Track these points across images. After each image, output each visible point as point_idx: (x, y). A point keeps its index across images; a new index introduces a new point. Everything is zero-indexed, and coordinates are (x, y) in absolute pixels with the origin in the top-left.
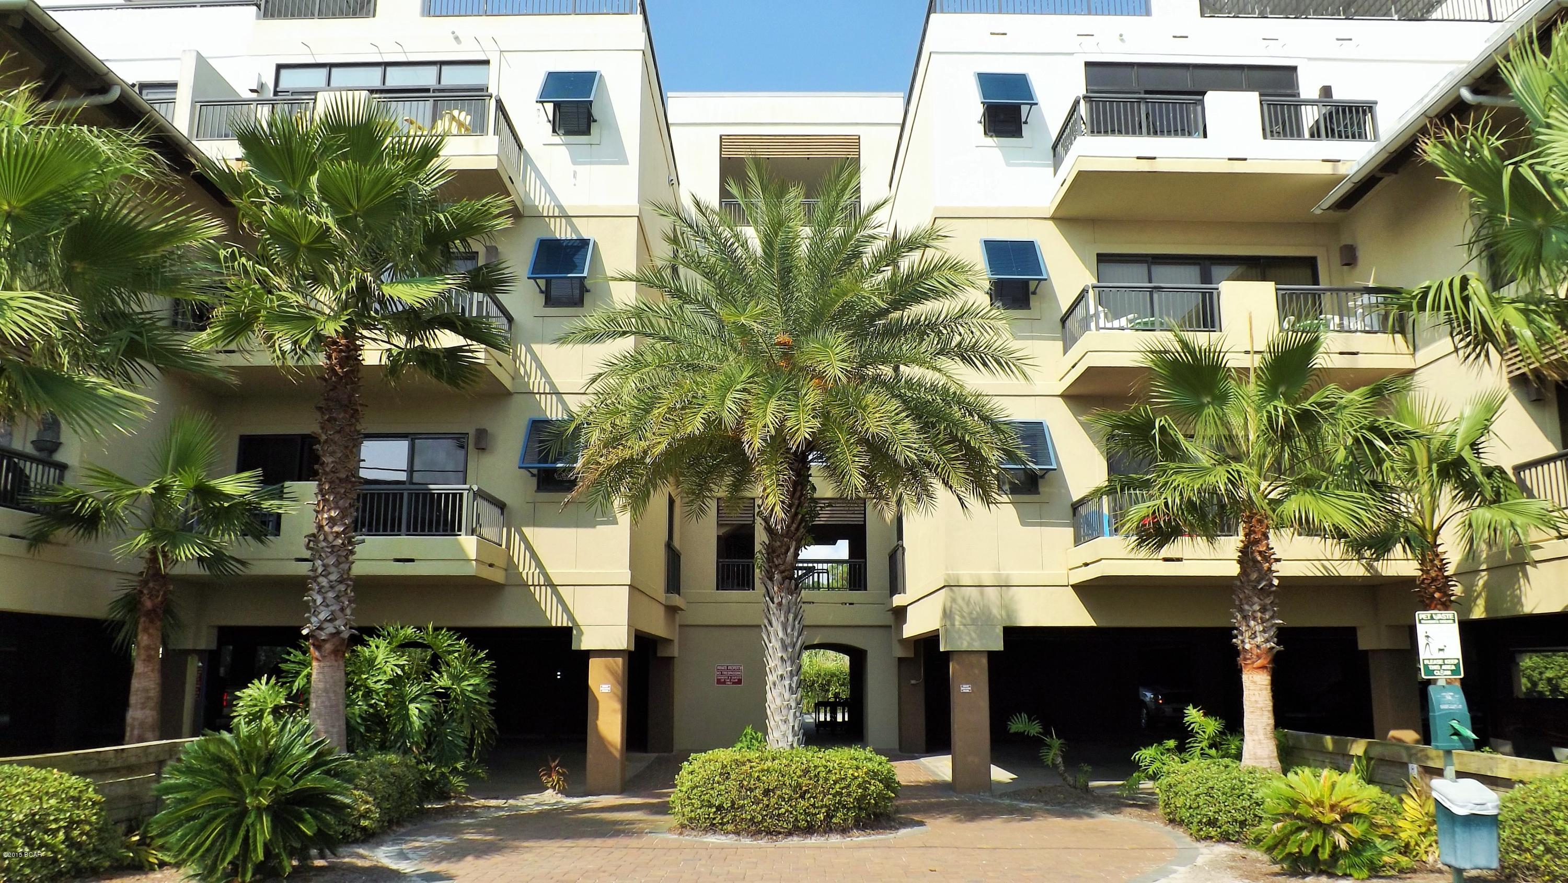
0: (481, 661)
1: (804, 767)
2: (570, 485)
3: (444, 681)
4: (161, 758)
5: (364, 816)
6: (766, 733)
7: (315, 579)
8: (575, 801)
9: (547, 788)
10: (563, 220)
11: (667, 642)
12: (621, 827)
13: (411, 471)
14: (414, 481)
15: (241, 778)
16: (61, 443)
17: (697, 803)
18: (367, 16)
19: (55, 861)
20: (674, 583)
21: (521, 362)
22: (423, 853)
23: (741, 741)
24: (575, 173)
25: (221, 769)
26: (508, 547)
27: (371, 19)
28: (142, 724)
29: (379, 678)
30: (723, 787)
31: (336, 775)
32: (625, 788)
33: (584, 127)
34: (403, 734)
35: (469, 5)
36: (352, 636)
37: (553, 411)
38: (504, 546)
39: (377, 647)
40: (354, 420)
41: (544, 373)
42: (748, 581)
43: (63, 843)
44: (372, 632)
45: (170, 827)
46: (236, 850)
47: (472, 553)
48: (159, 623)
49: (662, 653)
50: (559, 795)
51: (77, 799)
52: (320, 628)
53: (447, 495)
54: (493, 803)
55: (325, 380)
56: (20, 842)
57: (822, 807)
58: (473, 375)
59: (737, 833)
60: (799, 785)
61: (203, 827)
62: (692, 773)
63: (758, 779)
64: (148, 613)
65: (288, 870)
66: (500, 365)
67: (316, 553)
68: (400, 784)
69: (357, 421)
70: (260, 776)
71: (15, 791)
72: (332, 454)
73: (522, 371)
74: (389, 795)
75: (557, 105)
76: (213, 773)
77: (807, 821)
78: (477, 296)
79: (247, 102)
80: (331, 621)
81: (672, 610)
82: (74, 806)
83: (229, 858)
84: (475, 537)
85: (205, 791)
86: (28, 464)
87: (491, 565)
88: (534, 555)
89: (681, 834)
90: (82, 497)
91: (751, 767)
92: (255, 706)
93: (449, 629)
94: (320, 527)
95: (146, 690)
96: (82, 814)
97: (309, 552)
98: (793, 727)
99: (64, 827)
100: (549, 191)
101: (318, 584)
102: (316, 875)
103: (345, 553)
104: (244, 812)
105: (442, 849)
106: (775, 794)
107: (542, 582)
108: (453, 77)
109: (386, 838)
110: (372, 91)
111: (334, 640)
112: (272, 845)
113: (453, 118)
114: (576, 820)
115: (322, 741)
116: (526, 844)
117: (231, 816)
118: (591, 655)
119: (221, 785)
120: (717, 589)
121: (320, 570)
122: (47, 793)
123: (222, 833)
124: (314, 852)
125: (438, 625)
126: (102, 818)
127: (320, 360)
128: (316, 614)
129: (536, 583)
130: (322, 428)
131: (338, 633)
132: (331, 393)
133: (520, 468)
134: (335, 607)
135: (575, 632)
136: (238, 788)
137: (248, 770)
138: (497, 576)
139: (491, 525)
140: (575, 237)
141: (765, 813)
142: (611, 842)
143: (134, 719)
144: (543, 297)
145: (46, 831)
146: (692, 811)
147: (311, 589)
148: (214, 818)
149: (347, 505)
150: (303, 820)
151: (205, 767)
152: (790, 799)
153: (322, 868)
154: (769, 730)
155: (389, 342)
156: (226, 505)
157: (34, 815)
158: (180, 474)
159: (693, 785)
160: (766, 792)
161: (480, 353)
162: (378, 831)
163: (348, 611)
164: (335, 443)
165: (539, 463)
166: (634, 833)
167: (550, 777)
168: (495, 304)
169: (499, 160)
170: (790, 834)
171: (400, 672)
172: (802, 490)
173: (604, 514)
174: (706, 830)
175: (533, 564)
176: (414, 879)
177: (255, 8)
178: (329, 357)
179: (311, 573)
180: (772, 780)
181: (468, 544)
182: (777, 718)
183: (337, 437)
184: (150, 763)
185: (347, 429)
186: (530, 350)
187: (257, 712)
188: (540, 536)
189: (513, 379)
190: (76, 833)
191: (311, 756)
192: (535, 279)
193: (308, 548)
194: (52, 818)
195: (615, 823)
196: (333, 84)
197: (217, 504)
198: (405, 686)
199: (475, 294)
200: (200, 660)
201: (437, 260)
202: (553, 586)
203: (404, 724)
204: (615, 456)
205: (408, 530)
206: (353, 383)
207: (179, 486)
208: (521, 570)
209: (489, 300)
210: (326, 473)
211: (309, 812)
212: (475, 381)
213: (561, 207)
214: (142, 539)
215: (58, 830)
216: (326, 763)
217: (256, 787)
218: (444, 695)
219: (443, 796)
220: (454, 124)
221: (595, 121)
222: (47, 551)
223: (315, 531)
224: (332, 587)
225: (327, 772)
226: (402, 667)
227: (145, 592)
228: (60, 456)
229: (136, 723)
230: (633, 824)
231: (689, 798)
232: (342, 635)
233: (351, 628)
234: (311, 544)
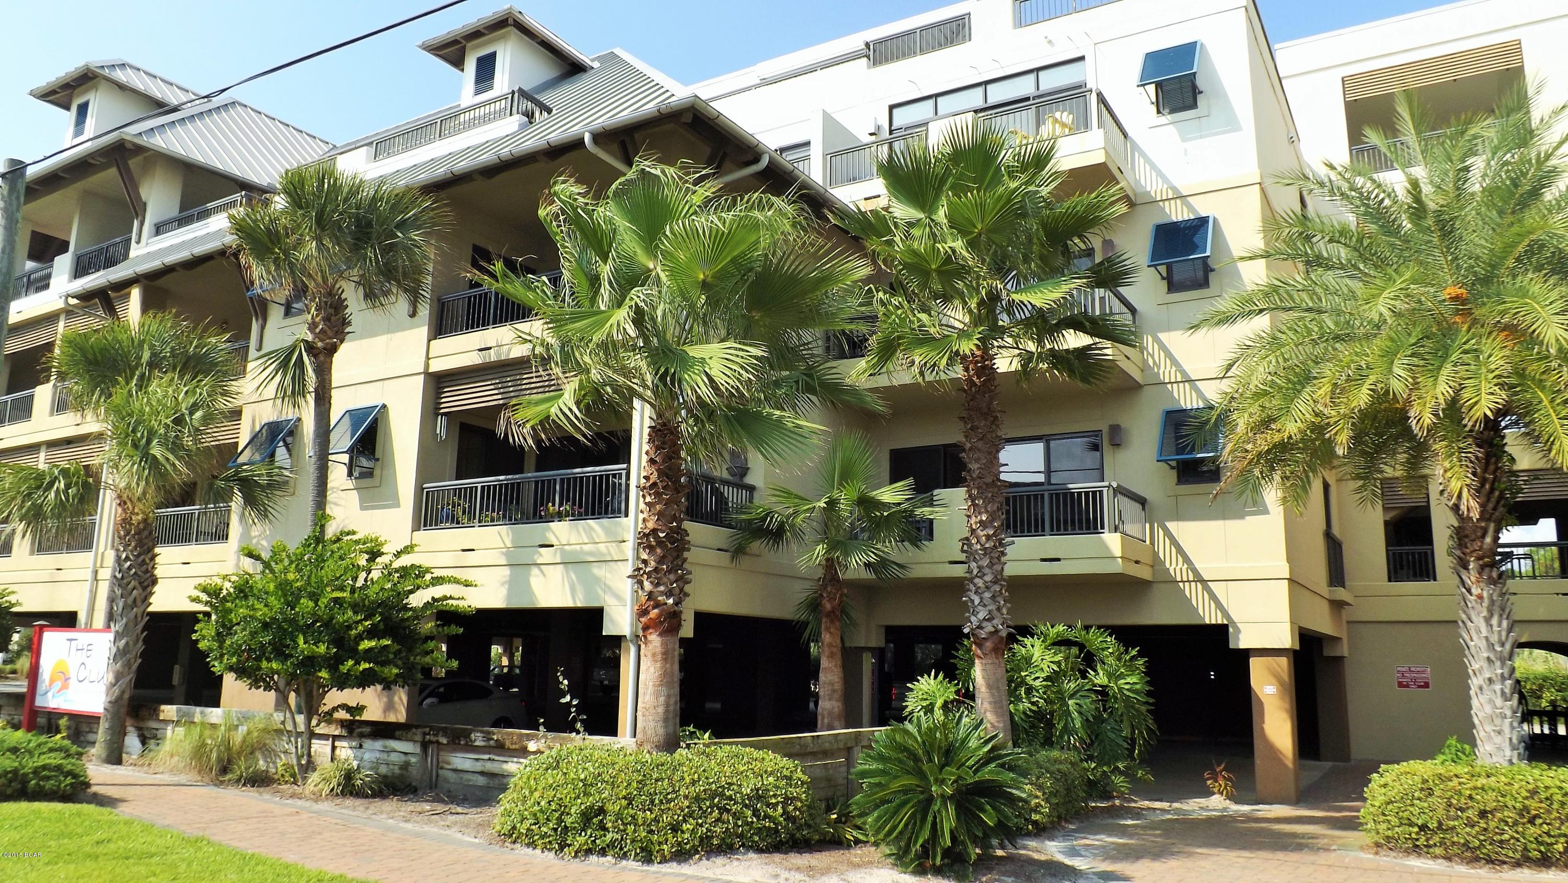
0: (1133, 658)
1: (1530, 787)
2: (1214, 475)
3: (1101, 679)
4: (849, 745)
5: (1035, 810)
6: (1474, 745)
7: (971, 580)
8: (1246, 808)
9: (1214, 794)
10: (1178, 201)
11: (1335, 640)
12: (1303, 841)
13: (1048, 472)
14: (1053, 481)
15: (925, 767)
16: (748, 468)
17: (1395, 821)
18: (964, 40)
19: (776, 831)
20: (1337, 575)
21: (1148, 353)
22: (1096, 852)
23: (1443, 754)
24: (1186, 150)
25: (907, 758)
26: (1152, 543)
27: (968, 44)
28: (830, 713)
29: (1037, 675)
30: (1426, 805)
31: (1011, 769)
32: (1301, 797)
33: (1190, 101)
34: (1067, 730)
35: (1058, 6)
36: (1010, 634)
37: (1187, 400)
38: (1148, 542)
39: (1033, 646)
40: (994, 427)
41: (1174, 362)
42: (1427, 570)
43: (782, 816)
44: (1026, 631)
45: (868, 808)
46: (926, 834)
47: (1117, 550)
48: (838, 623)
49: (1328, 652)
50: (1228, 801)
51: (789, 778)
52: (980, 627)
53: (1087, 493)
54: (1157, 805)
55: (965, 391)
56: (749, 813)
57: (1560, 835)
58: (1104, 371)
59: (1448, 858)
60: (1526, 809)
61: (896, 812)
62: (1385, 786)
63: (1471, 797)
64: (828, 615)
65: (973, 857)
66: (1129, 359)
67: (970, 555)
68: (1066, 780)
69: (998, 426)
70: (942, 767)
71: (742, 769)
72: (977, 460)
73: (1151, 362)
74: (1057, 791)
75: (1159, 85)
76: (901, 761)
77: (1540, 851)
78: (1099, 292)
79: (868, 145)
80: (989, 620)
81: (1337, 606)
82: (787, 784)
83: (920, 841)
84: (1118, 534)
85: (896, 777)
86: (726, 487)
87: (1137, 562)
88: (1180, 551)
89: (1377, 853)
90: (769, 513)
91: (1460, 784)
92: (926, 699)
93: (1099, 627)
94: (973, 531)
95: (831, 684)
96: (793, 792)
97: (965, 555)
98: (1511, 739)
99: (781, 802)
100: (1160, 174)
101: (975, 585)
102: (997, 864)
103: (996, 553)
104: (930, 800)
105: (1114, 849)
106: (1494, 816)
107: (1191, 578)
108: (1051, 81)
109: (1057, 833)
110: (976, 111)
111: (994, 637)
112: (957, 831)
113: (1056, 120)
114: (1250, 829)
115: (996, 736)
116: (1199, 850)
117: (919, 801)
118: (1251, 653)
119: (908, 773)
120: (1390, 580)
121: (975, 572)
122: (766, 772)
123: (913, 816)
124: (995, 842)
125: (1088, 623)
126: (810, 797)
127: (958, 372)
128: (975, 613)
129: (1185, 579)
130: (966, 437)
131: (997, 631)
132: (971, 403)
133: (1158, 461)
134: (992, 607)
135: (1231, 630)
136: (922, 775)
137: (930, 760)
138: (1144, 573)
139: (1132, 522)
140: (1192, 217)
141: (1482, 838)
142: (1294, 856)
143: (823, 709)
144: (1165, 283)
145: (768, 805)
146: (1389, 829)
147: (969, 590)
148: (903, 804)
149: (995, 508)
150: (984, 811)
151: (893, 755)
152: (1516, 823)
153: (1002, 857)
154: (1479, 742)
155: (1018, 348)
156: (885, 514)
157: (758, 790)
158: (845, 487)
159: (1386, 799)
160: (1483, 814)
161: (1109, 350)
162: (1049, 825)
163: (1004, 611)
164: (979, 450)
165: (1178, 454)
166: (1319, 849)
167: (1216, 781)
168: (1117, 297)
169: (1106, 152)
170: (1518, 864)
171: (1056, 668)
172: (1496, 463)
173: (1255, 503)
174: (1407, 852)
175: (1180, 559)
176: (1090, 876)
177: (865, 59)
178: (966, 369)
179: (967, 575)
180: (1489, 800)
181: (1112, 541)
182: (1489, 728)
183: (980, 444)
184: (840, 749)
185: (989, 436)
186: (1157, 340)
187: (928, 705)
188: (1184, 530)
189: (1142, 371)
190: (791, 808)
191: (986, 749)
192: (1155, 266)
193: (963, 551)
194: (771, 793)
195: (1294, 835)
196: (939, 113)
197: (878, 514)
198: (1063, 683)
199: (1097, 290)
200: (873, 657)
201: (1060, 260)
202: (1203, 582)
203: (1066, 720)
204: (1263, 442)
205: (1052, 530)
206: (991, 391)
207: (845, 499)
208: (1168, 566)
209: (1111, 294)
210: (973, 479)
211: (988, 803)
212: (1105, 377)
213: (1174, 189)
214: (820, 549)
215: (777, 803)
216: (1000, 757)
217: (940, 777)
218: (1103, 692)
219: (1107, 796)
220: (1057, 125)
221: (1201, 92)
222: (746, 561)
223: (968, 535)
224: (987, 587)
225: (1002, 766)
226: (1058, 663)
227: (825, 595)
228: (750, 480)
229: (826, 713)
230: (1317, 838)
231: (1384, 814)
232: (1000, 634)
233: (1008, 627)
234: (965, 548)
